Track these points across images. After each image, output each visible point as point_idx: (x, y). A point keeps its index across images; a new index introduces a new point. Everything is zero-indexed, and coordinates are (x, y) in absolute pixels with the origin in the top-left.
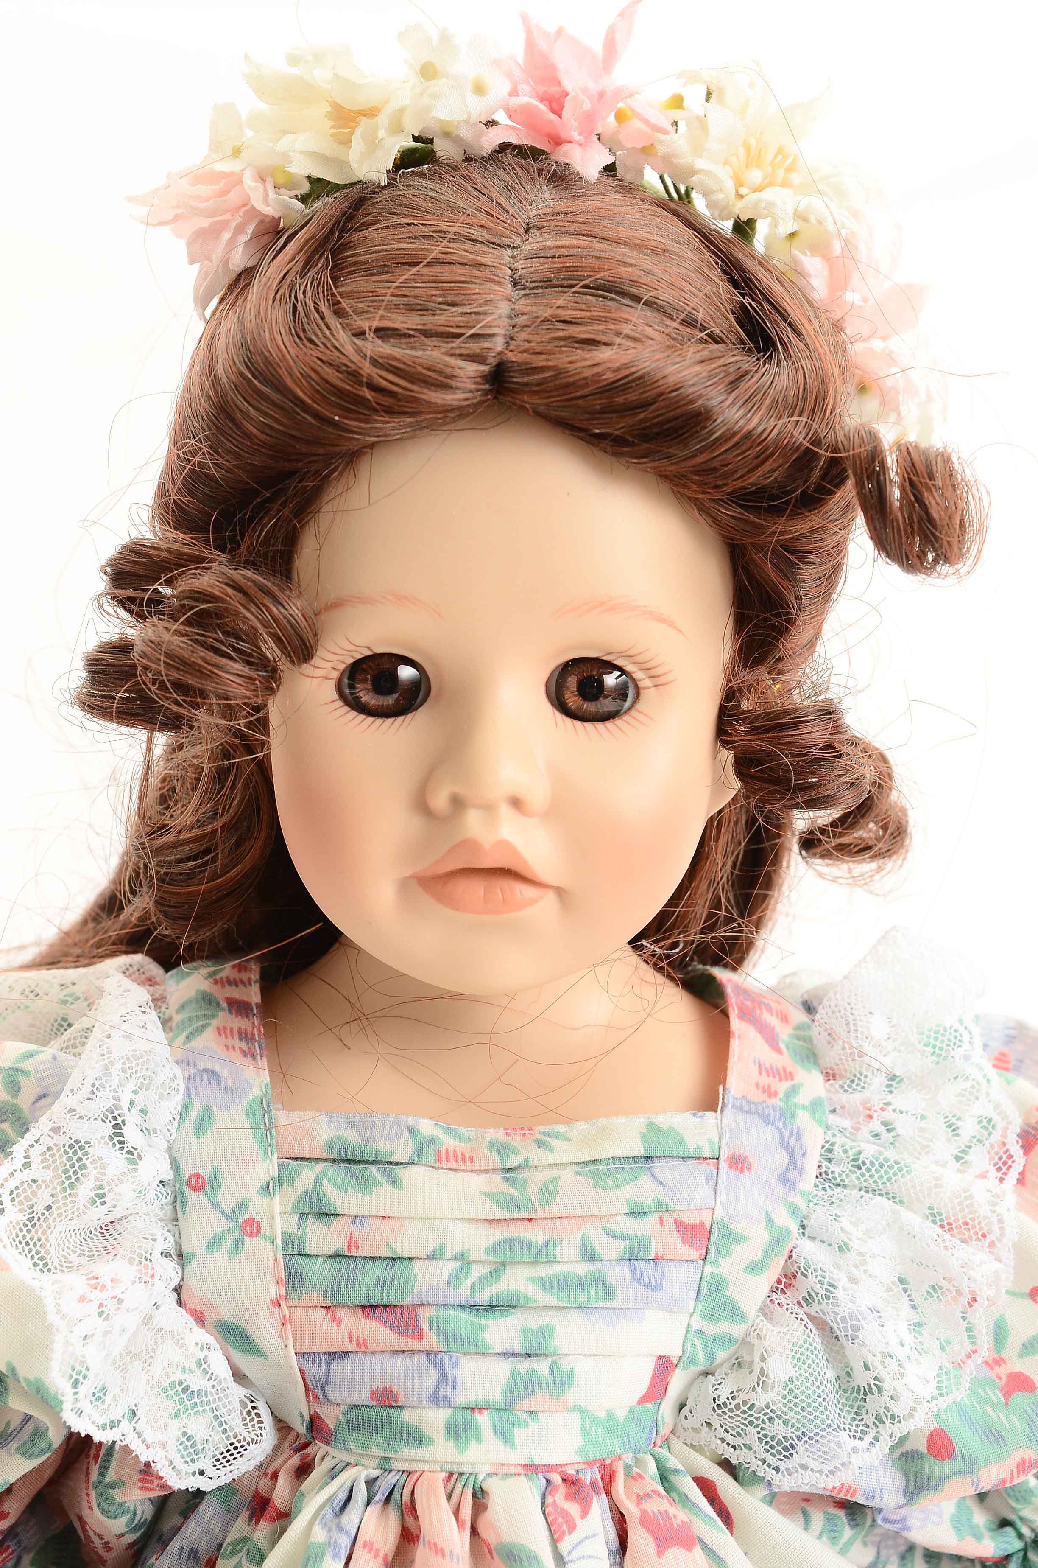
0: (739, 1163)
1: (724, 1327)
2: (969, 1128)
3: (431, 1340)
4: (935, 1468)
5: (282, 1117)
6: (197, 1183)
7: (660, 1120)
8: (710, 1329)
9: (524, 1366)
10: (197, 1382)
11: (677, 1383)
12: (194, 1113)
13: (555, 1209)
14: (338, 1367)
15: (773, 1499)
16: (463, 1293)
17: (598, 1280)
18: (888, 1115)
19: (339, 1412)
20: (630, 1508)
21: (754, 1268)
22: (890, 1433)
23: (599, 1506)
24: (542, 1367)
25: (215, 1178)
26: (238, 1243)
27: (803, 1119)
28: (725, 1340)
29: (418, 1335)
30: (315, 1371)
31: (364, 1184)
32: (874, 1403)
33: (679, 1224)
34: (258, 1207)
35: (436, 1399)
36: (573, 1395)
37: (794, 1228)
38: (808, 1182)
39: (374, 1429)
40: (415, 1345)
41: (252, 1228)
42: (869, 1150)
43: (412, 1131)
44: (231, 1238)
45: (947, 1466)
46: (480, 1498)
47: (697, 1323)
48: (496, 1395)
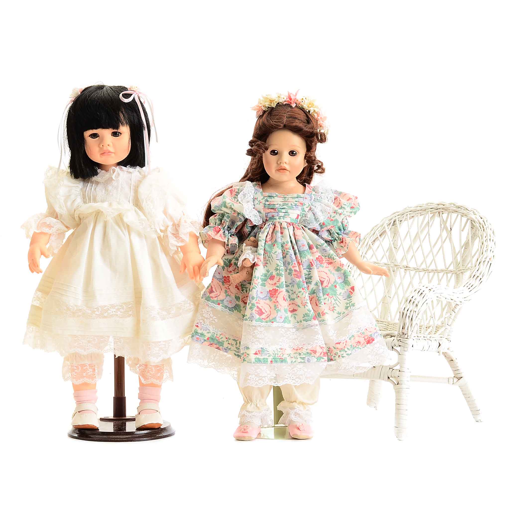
0: (306, 198)
1: (304, 213)
2: (329, 198)
3: (277, 211)
4: (323, 226)
5: (263, 193)
6: (256, 199)
7: (299, 194)
8: (303, 213)
9: (285, 213)
10: (256, 215)
11: (300, 217)
12: (255, 193)
13: (288, 201)
14: (269, 214)
15: (309, 229)
16: (280, 207)
17: (292, 207)
18: (321, 196)
19: (269, 218)
20: (295, 226)
21: (307, 207)
22: (319, 222)
23: (292, 227)
24: (287, 214)
25: (257, 198)
26: (259, 204)
27: (312, 195)
28: (304, 214)
29: (276, 210)
30: (266, 214)
31: (271, 199)
32: (318, 220)
33: (300, 203)
34: (261, 201)
35: (277, 216)
36: (290, 216)
37: (311, 205)
38: (313, 201)
39: (272, 219)
40: (276, 211)
41: (261, 202)
42: (318, 198)
43: (276, 194)
44: (259, 203)
45: (324, 226)
46: (281, 224)
47: (301, 212)
48: (283, 216)
